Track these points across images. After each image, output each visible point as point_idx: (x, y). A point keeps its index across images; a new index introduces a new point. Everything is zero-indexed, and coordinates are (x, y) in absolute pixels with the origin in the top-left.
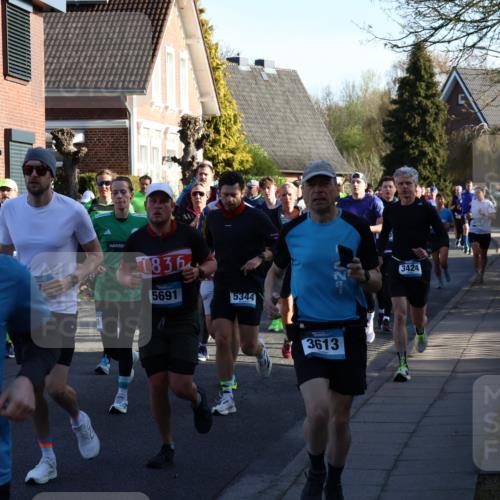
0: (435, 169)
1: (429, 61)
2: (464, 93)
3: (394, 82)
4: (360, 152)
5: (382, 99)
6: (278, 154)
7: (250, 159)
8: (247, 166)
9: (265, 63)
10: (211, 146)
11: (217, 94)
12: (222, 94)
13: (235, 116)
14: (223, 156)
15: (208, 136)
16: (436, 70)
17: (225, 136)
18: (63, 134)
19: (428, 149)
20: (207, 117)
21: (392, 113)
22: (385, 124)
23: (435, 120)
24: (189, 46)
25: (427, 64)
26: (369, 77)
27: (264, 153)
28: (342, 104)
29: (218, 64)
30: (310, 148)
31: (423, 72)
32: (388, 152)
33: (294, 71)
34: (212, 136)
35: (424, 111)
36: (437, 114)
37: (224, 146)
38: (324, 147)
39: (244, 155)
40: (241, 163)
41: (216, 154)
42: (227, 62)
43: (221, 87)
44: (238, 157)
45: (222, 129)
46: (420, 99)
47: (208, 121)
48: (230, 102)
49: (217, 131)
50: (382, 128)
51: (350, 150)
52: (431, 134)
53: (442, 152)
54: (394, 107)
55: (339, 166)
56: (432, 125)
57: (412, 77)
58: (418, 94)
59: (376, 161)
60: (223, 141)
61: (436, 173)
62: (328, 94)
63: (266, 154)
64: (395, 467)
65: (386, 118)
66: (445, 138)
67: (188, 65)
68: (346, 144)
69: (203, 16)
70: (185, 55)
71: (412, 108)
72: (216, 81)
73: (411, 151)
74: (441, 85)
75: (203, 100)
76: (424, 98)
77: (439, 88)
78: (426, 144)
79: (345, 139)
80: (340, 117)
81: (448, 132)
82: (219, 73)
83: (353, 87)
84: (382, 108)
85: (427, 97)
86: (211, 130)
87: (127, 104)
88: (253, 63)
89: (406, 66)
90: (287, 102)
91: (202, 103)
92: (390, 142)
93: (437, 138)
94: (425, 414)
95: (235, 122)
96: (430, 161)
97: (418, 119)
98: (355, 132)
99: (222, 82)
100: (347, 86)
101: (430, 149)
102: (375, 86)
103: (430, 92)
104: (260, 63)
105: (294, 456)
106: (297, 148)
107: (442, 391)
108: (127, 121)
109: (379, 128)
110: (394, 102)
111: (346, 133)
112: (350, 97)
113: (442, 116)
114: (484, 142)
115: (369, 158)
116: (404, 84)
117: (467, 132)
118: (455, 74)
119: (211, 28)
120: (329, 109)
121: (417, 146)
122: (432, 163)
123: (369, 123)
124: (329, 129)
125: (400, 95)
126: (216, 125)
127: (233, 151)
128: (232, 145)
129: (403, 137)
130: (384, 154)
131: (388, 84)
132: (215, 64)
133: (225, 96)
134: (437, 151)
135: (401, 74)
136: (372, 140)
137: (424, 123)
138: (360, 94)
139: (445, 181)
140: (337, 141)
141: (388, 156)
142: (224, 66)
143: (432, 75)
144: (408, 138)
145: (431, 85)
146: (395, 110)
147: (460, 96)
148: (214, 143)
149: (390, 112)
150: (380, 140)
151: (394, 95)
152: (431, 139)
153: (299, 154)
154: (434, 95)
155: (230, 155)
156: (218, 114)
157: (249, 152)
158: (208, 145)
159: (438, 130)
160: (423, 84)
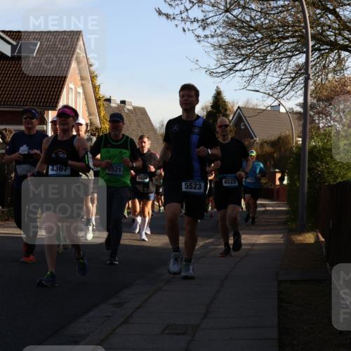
2: (244, 122)
11: (99, 115)
12: (102, 115)
18: (6, 131)
24: (83, 85)
33: (144, 108)
57: (214, 111)
67: (82, 96)
69: (92, 68)
70: (80, 90)
72: (98, 107)
75: (91, 117)
87: (45, 116)
88: (119, 103)
90: (139, 126)
91: (90, 120)
104: (123, 102)
108: (45, 126)
118: (239, 111)
119: (96, 76)
156: (99, 127)
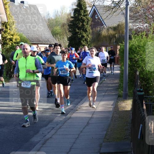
0: (87, 42)
1: (85, 2)
2: (97, 14)
3: (72, 10)
4: (60, 36)
5: (68, 16)
6: (30, 36)
7: (19, 38)
8: (18, 41)
9: (25, 2)
10: (4, 33)
11: (6, 14)
13: (13, 22)
14: (9, 37)
15: (3, 29)
16: (87, 6)
17: (9, 29)
19: (85, 35)
20: (3, 22)
21: (71, 22)
22: (69, 25)
23: (87, 24)
25: (84, 3)
26: (63, 8)
27: (24, 36)
28: (53, 18)
29: (6, 3)
30: (42, 34)
31: (83, 7)
32: (70, 36)
34: (5, 29)
35: (83, 21)
36: (88, 22)
37: (9, 33)
38: (47, 34)
39: (17, 36)
40: (16, 39)
41: (6, 36)
42: (10, 2)
43: (8, 11)
44: (15, 37)
45: (8, 27)
46: (82, 16)
47: (3, 24)
48: (11, 17)
49: (6, 28)
50: (68, 27)
51: (57, 35)
52: (86, 29)
53: (90, 36)
54: (72, 19)
55: (52, 41)
56: (86, 26)
57: (79, 8)
58: (81, 15)
59: (66, 39)
60: (9, 31)
61: (88, 44)
62: (48, 14)
63: (25, 36)
64: (70, 151)
65: (69, 24)
66: (91, 31)
68: (55, 33)
71: (79, 20)
72: (5, 9)
73: (79, 35)
74: (89, 11)
76: (83, 16)
77: (89, 13)
78: (84, 33)
79: (54, 31)
80: (53, 23)
81: (92, 29)
82: (7, 6)
83: (58, 12)
84: (68, 20)
85: (84, 16)
86: (4, 27)
88: (20, 2)
89: (76, 4)
92: (71, 32)
93: (88, 31)
94: (81, 132)
95: (13, 24)
96: (85, 39)
97: (81, 24)
98: (58, 29)
99: (8, 9)
100: (55, 12)
101: (86, 35)
102: (65, 11)
103: (85, 14)
104: (22, 2)
105: (33, 148)
106: (37, 34)
107: (88, 123)
109: (67, 27)
110: (72, 17)
111: (55, 29)
112: (56, 15)
113: (90, 23)
114: (105, 32)
115: (63, 38)
116: (76, 11)
117: (99, 29)
118: (94, 7)
120: (49, 20)
121: (81, 34)
122: (86, 40)
123: (63, 25)
124: (49, 27)
125: (74, 15)
126: (6, 25)
127: (12, 35)
128: (12, 33)
129: (76, 30)
130: (69, 37)
131: (70, 11)
132: (5, 3)
133: (9, 14)
134: (88, 36)
135: (75, 7)
136: (64, 31)
137: (83, 25)
138: (60, 14)
139: (91, 46)
140: (52, 32)
141: (70, 37)
142: (9, 3)
143: (86, 8)
144: (77, 31)
145: (85, 11)
146: (73, 20)
147: (96, 15)
148: (5, 32)
149: (71, 21)
150: (67, 31)
151: (72, 15)
152: (86, 31)
153: (37, 36)
154: (87, 15)
155: (12, 37)
156: (7, 21)
157: (19, 36)
158: (3, 33)
159: (88, 28)
160: (83, 11)
